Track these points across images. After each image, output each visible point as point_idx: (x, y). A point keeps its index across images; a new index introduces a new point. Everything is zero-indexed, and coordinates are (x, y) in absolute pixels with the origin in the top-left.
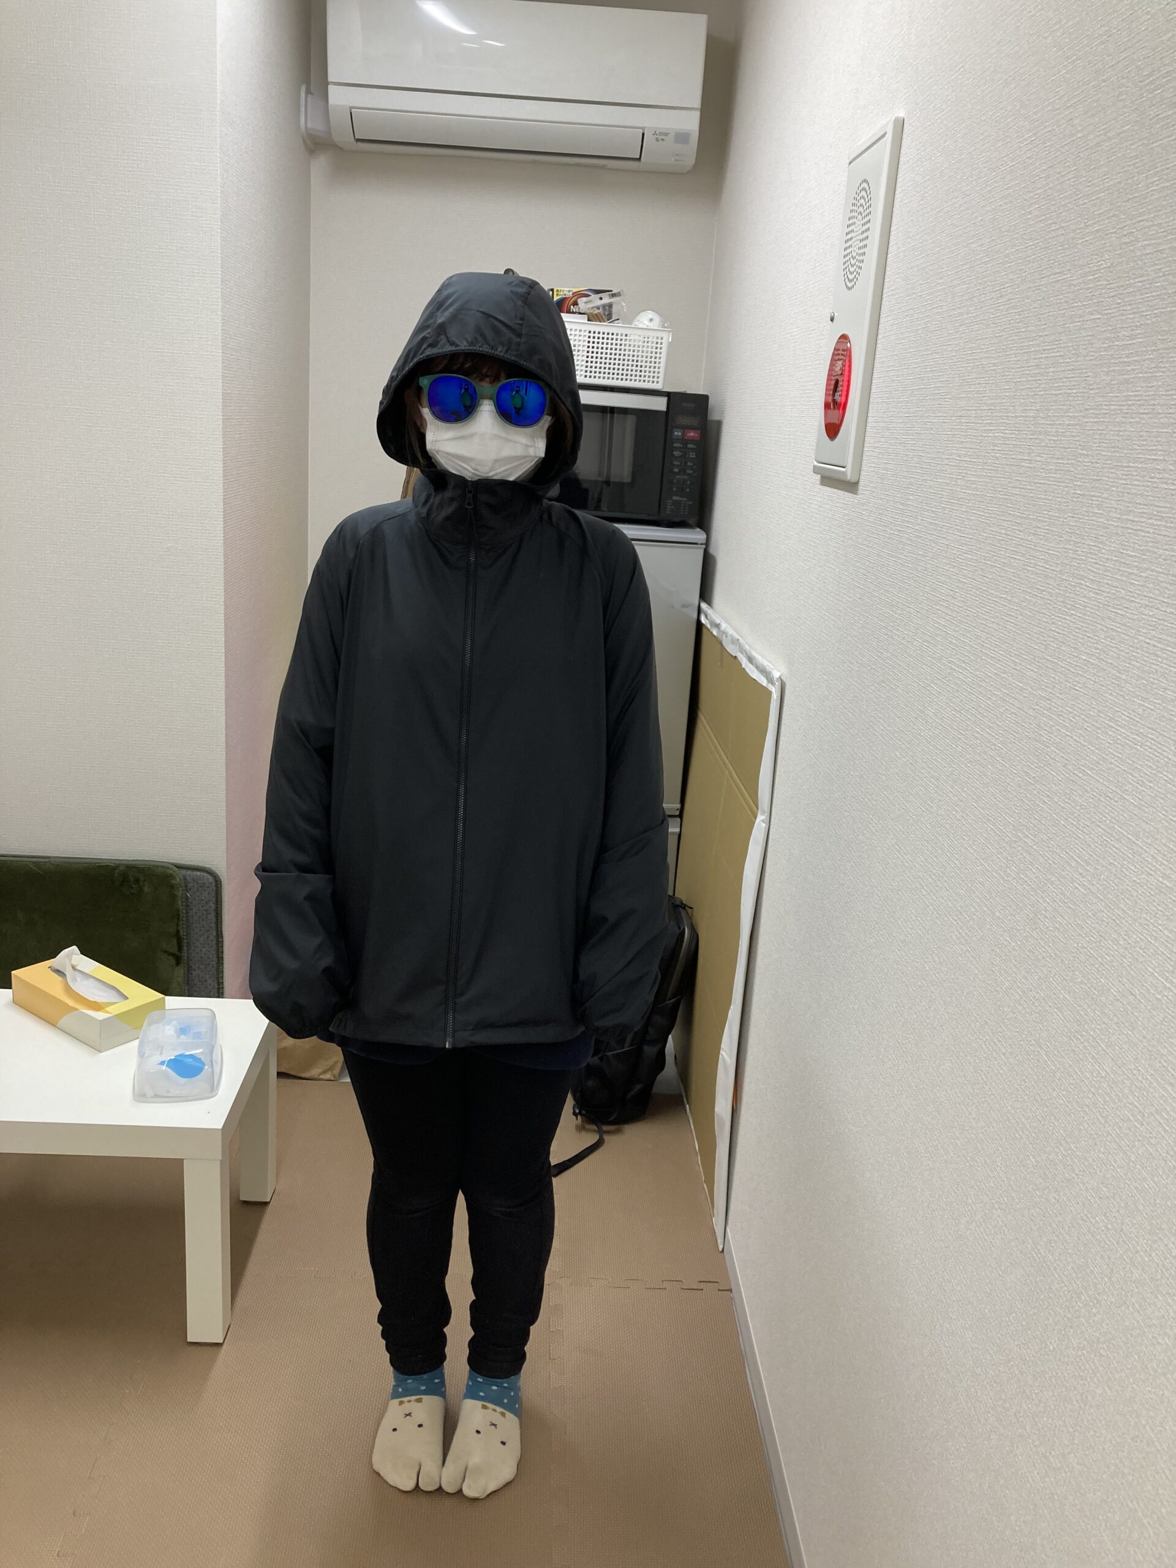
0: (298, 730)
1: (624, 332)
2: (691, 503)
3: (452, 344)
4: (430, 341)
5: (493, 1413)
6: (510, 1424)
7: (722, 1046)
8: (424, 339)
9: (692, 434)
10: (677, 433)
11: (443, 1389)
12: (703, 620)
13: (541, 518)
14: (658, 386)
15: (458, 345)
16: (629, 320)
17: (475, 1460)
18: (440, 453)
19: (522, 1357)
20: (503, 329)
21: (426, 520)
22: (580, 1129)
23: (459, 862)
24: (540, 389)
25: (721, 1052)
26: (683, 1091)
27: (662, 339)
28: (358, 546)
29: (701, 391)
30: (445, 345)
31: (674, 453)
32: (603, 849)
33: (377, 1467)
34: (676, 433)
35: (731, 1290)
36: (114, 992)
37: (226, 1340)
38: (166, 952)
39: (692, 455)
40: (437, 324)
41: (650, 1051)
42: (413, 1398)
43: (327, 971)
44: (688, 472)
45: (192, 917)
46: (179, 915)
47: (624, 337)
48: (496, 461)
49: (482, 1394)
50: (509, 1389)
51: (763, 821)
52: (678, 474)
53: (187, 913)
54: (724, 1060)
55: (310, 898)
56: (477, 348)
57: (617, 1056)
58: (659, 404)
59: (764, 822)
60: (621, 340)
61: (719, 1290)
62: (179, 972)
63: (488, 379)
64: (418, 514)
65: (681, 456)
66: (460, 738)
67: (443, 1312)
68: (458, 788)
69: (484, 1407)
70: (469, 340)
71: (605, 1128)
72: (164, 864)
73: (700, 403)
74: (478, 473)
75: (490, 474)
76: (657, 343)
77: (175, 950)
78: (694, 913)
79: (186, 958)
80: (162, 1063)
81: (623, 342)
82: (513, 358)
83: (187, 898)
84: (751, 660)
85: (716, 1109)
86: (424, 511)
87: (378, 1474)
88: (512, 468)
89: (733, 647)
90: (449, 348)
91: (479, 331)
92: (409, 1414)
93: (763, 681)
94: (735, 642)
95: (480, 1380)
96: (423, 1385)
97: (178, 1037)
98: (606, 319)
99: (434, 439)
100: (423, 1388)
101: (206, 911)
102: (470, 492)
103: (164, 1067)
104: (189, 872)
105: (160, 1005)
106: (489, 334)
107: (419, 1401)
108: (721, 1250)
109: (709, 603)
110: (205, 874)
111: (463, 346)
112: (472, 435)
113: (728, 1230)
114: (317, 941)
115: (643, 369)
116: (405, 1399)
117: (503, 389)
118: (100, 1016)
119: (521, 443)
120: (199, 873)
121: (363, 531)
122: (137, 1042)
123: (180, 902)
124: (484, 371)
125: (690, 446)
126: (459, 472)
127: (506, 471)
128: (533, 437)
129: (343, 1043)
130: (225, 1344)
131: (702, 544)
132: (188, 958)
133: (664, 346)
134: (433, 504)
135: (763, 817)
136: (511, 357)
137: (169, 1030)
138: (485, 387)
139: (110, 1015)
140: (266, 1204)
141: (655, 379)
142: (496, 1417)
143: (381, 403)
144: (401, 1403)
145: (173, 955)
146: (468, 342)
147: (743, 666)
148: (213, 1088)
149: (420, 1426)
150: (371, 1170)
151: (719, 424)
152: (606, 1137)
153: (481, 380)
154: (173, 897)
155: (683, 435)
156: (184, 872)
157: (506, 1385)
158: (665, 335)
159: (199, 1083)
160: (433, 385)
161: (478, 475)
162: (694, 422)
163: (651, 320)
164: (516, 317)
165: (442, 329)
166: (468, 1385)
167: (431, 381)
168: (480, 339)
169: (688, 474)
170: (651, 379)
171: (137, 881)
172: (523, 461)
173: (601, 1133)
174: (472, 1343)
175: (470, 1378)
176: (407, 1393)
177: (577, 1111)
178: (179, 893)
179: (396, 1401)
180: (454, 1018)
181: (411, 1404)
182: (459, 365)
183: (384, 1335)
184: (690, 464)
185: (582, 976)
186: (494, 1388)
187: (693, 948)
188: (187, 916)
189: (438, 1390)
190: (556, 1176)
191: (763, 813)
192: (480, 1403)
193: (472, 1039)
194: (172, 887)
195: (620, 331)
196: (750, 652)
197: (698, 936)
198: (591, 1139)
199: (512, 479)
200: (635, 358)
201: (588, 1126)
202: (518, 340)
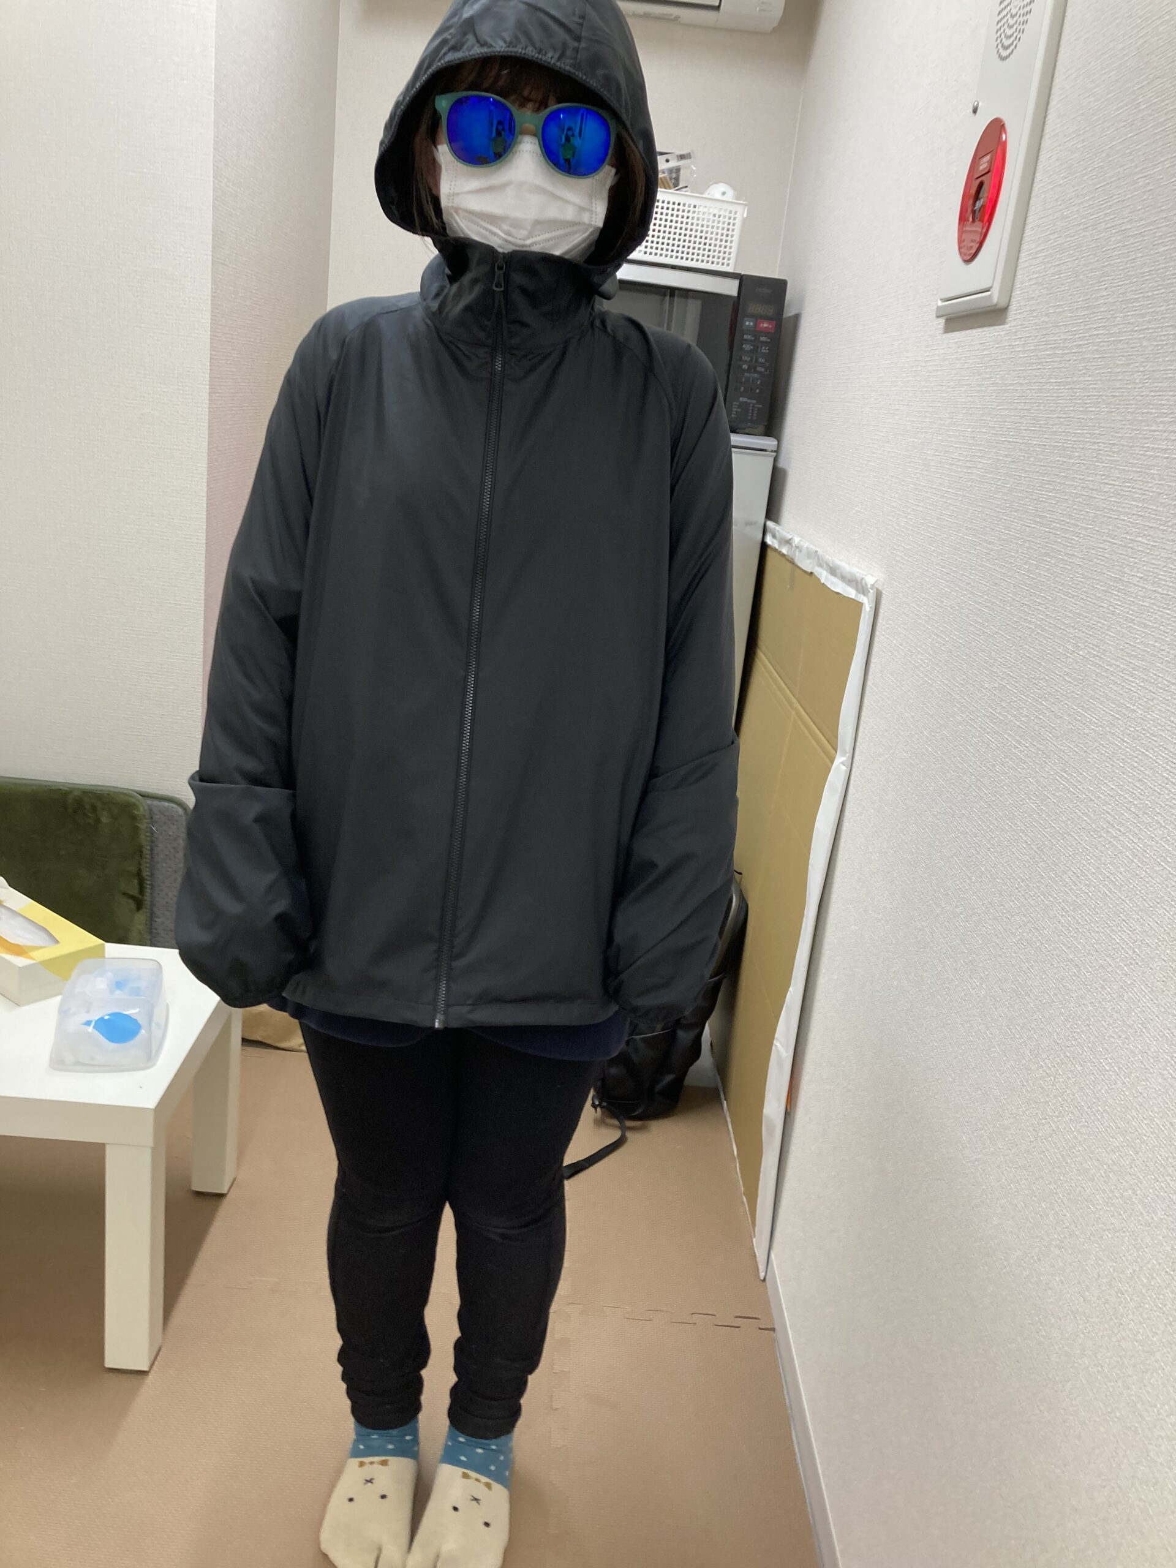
0: (253, 592)
1: (693, 202)
2: (761, 406)
3: (483, 44)
4: (452, 42)
5: (477, 1484)
6: (497, 1498)
7: (777, 1035)
8: (445, 42)
9: (765, 325)
10: (749, 323)
11: (416, 1449)
12: (769, 540)
13: (592, 324)
14: (730, 269)
15: (491, 46)
16: (700, 188)
17: (449, 1546)
18: (461, 212)
19: (515, 1412)
20: (555, 27)
21: (437, 316)
22: (599, 1123)
23: (463, 779)
24: (604, 123)
25: (775, 1042)
26: (720, 1084)
27: (736, 213)
28: (344, 342)
29: (775, 275)
30: (473, 47)
31: (744, 346)
32: (653, 773)
33: (325, 1547)
34: (747, 323)
35: (773, 1329)
36: (43, 935)
37: (154, 1367)
38: (125, 894)
39: (765, 350)
40: (462, 20)
41: (684, 1037)
42: (376, 1459)
43: (280, 918)
44: (759, 369)
45: (158, 854)
46: (141, 852)
47: (692, 209)
48: (537, 222)
49: (463, 1458)
50: (499, 1452)
51: (843, 763)
52: (748, 371)
53: (152, 850)
54: (778, 1051)
55: (261, 819)
56: (519, 50)
57: (645, 1040)
58: (730, 288)
59: (844, 765)
60: (689, 212)
61: (760, 1329)
62: (140, 919)
63: (530, 105)
64: (427, 308)
65: (751, 351)
66: (471, 610)
67: (421, 1350)
68: (466, 678)
69: (465, 1476)
70: (508, 39)
71: (629, 1123)
72: (126, 791)
73: (777, 288)
74: (510, 239)
75: (528, 242)
76: (730, 218)
77: (135, 892)
78: (743, 880)
79: (149, 903)
80: (88, 1023)
81: (690, 214)
82: (568, 68)
83: (152, 832)
84: (833, 571)
85: (765, 1111)
86: (435, 305)
87: (325, 1556)
88: (557, 237)
89: (808, 561)
90: (478, 51)
91: (520, 25)
92: (370, 1481)
93: (851, 593)
94: (814, 555)
95: (462, 1440)
96: (391, 1443)
97: (112, 992)
98: (672, 186)
99: (452, 192)
100: (390, 1447)
101: (174, 848)
102: (500, 268)
103: (90, 1029)
104: (156, 802)
105: (99, 953)
106: (536, 34)
107: (384, 1463)
108: (762, 1278)
109: (776, 521)
110: (174, 806)
111: (499, 47)
112: (503, 186)
113: (773, 1256)
114: (271, 877)
115: (712, 248)
116: (367, 1460)
117: (553, 117)
118: (21, 961)
119: (574, 204)
120: (166, 804)
121: (352, 325)
122: (59, 998)
123: (143, 836)
124: (526, 93)
125: (763, 339)
126: (485, 238)
127: (548, 240)
128: (591, 196)
129: (298, 1012)
130: (152, 1372)
131: (772, 451)
132: (152, 902)
133: (738, 222)
134: (447, 294)
135: (843, 759)
136: (566, 66)
137: (101, 984)
138: (527, 117)
139: (34, 962)
140: (221, 1196)
141: (725, 261)
142: (480, 1491)
143: (381, 143)
144: (362, 1464)
145: (132, 897)
146: (505, 42)
147: (823, 581)
148: (150, 1058)
149: (383, 1497)
150: (334, 1174)
151: (797, 318)
152: (628, 1134)
153: (522, 105)
154: (136, 830)
155: (756, 325)
156: (149, 802)
157: (494, 1447)
158: (739, 209)
159: (132, 1049)
160: (455, 108)
161: (510, 242)
162: (770, 311)
163: (724, 194)
164: (574, 14)
165: (469, 25)
166: (446, 1445)
167: (451, 103)
168: (523, 39)
169: (760, 373)
170: (720, 260)
171: (94, 808)
172: (574, 229)
173: (623, 1129)
174: (455, 1392)
175: (451, 1437)
176: (370, 1451)
177: (597, 1103)
178: (143, 826)
179: (356, 1461)
180: (448, 988)
181: (374, 1466)
182: (492, 79)
183: (345, 1377)
184: (761, 360)
185: (618, 938)
186: (480, 1451)
187: (742, 917)
188: (152, 854)
189: (410, 1450)
190: (569, 1177)
191: (844, 753)
192: (460, 1471)
193: (471, 1017)
194: (134, 818)
195: (688, 201)
196: (833, 561)
197: (747, 906)
198: (611, 1135)
199: (557, 253)
200: (703, 235)
201: (609, 1121)
202: (576, 44)
